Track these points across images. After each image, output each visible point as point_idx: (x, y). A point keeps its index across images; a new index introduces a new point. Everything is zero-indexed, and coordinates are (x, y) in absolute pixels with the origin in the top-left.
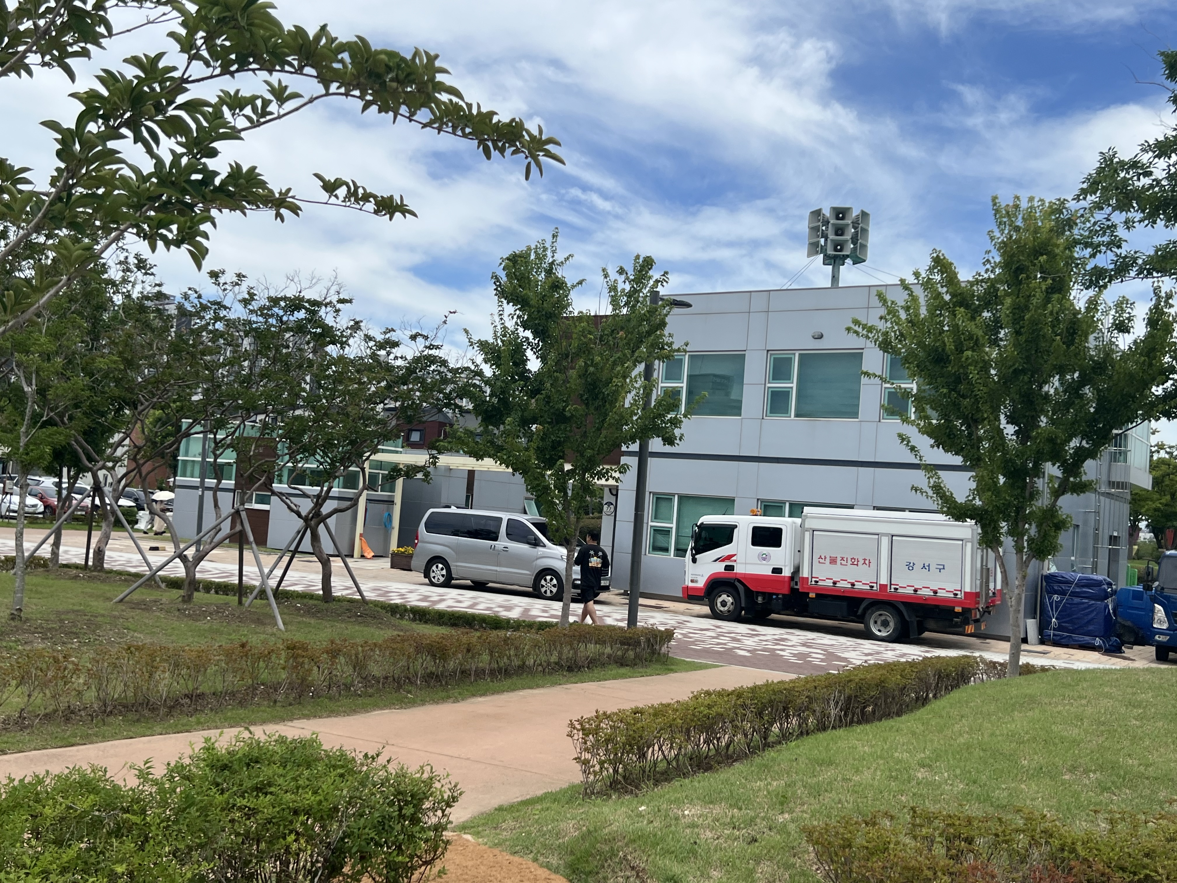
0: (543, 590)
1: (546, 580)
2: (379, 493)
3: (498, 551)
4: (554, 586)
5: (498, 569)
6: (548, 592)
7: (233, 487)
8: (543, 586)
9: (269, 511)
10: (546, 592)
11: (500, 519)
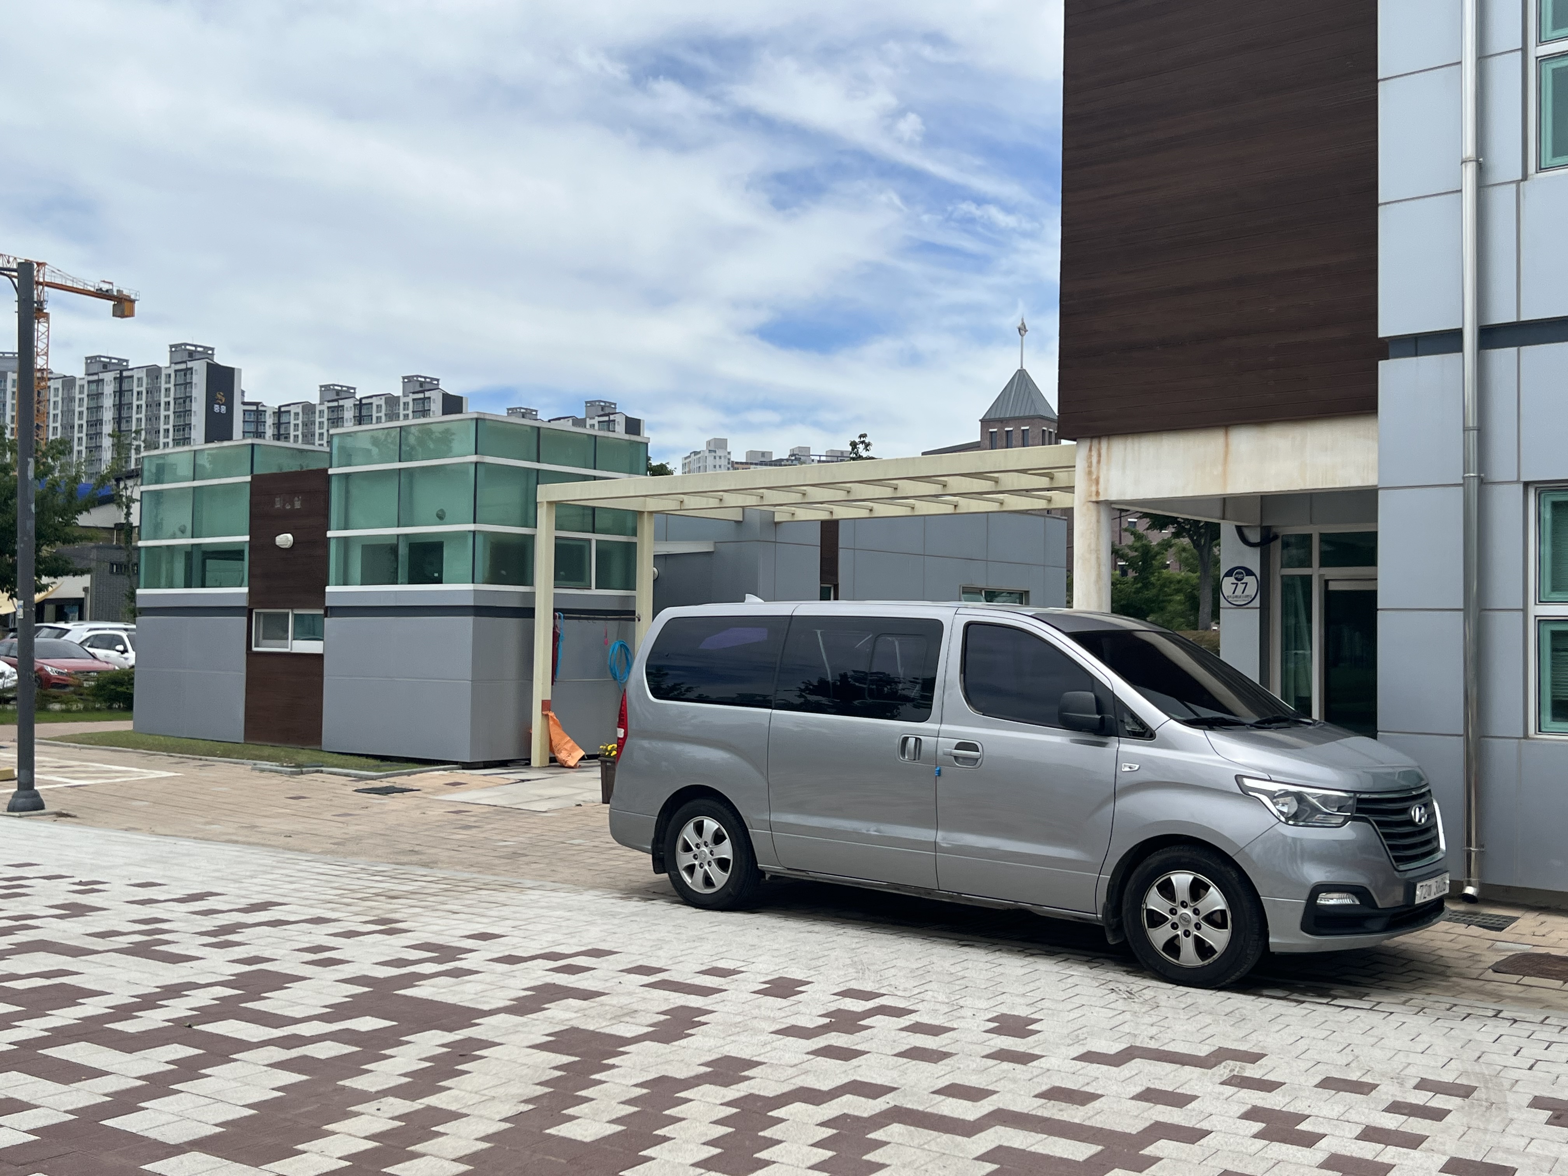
0: (1159, 936)
1: (1167, 890)
2: (594, 591)
3: (934, 758)
4: (1215, 920)
5: (942, 837)
6: (1188, 947)
7: (244, 603)
8: (1157, 920)
9: (319, 657)
10: (1172, 946)
11: (934, 628)
